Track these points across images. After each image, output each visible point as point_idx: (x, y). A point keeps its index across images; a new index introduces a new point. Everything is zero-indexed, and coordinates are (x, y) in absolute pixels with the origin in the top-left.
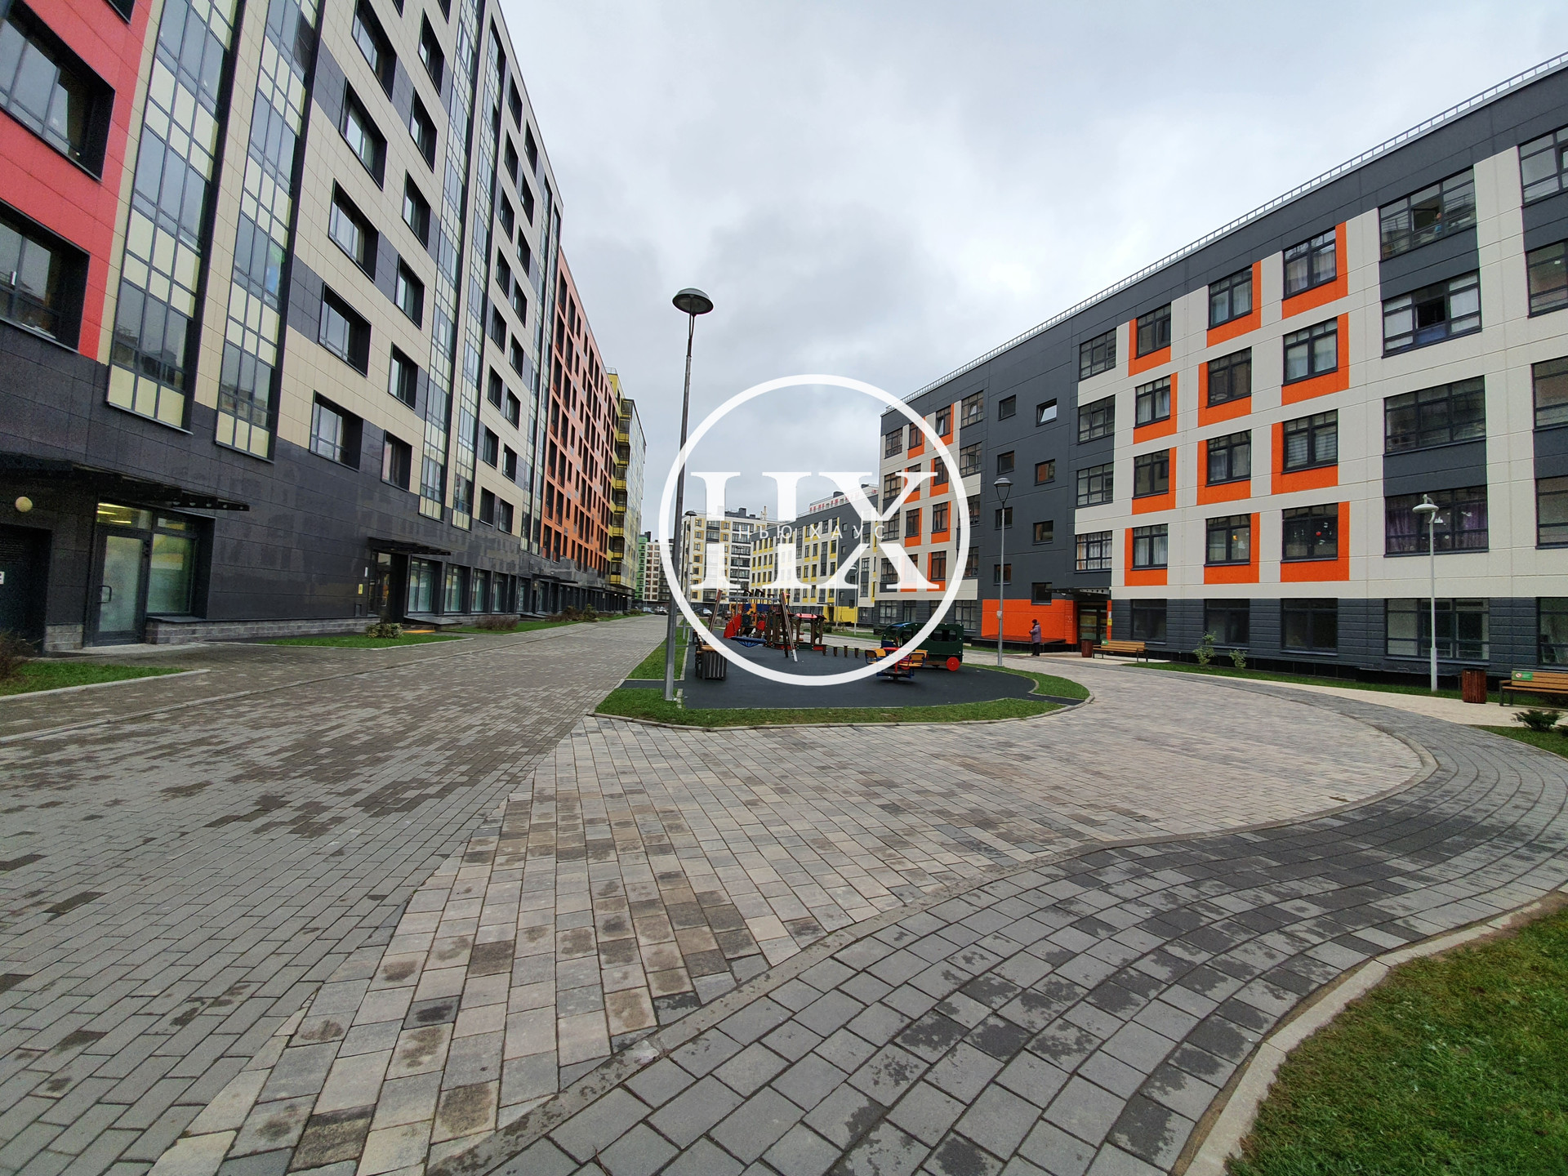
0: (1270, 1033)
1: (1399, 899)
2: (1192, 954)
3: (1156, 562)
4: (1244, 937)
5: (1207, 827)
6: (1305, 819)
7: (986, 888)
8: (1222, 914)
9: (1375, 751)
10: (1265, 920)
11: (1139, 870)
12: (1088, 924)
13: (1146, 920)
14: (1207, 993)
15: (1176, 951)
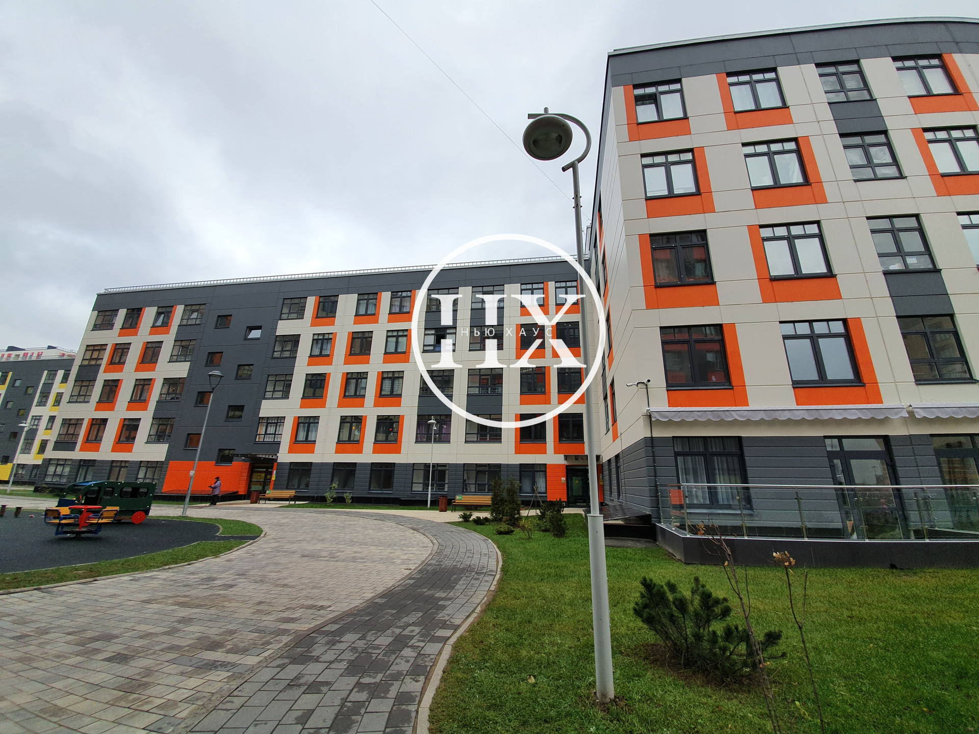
0: (420, 702)
1: (444, 611)
2: (374, 678)
3: (309, 439)
4: (394, 657)
5: (357, 602)
6: (399, 583)
7: (235, 693)
8: (381, 648)
9: (414, 541)
10: (400, 643)
11: (332, 640)
12: (314, 687)
13: (346, 669)
14: (388, 696)
15: (367, 680)
